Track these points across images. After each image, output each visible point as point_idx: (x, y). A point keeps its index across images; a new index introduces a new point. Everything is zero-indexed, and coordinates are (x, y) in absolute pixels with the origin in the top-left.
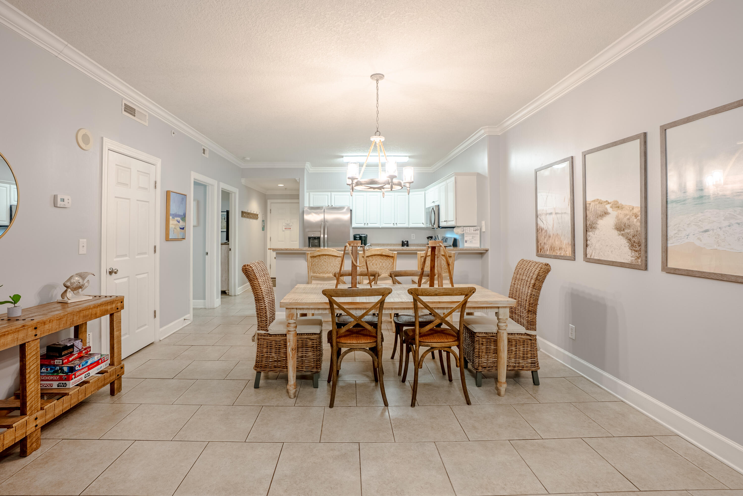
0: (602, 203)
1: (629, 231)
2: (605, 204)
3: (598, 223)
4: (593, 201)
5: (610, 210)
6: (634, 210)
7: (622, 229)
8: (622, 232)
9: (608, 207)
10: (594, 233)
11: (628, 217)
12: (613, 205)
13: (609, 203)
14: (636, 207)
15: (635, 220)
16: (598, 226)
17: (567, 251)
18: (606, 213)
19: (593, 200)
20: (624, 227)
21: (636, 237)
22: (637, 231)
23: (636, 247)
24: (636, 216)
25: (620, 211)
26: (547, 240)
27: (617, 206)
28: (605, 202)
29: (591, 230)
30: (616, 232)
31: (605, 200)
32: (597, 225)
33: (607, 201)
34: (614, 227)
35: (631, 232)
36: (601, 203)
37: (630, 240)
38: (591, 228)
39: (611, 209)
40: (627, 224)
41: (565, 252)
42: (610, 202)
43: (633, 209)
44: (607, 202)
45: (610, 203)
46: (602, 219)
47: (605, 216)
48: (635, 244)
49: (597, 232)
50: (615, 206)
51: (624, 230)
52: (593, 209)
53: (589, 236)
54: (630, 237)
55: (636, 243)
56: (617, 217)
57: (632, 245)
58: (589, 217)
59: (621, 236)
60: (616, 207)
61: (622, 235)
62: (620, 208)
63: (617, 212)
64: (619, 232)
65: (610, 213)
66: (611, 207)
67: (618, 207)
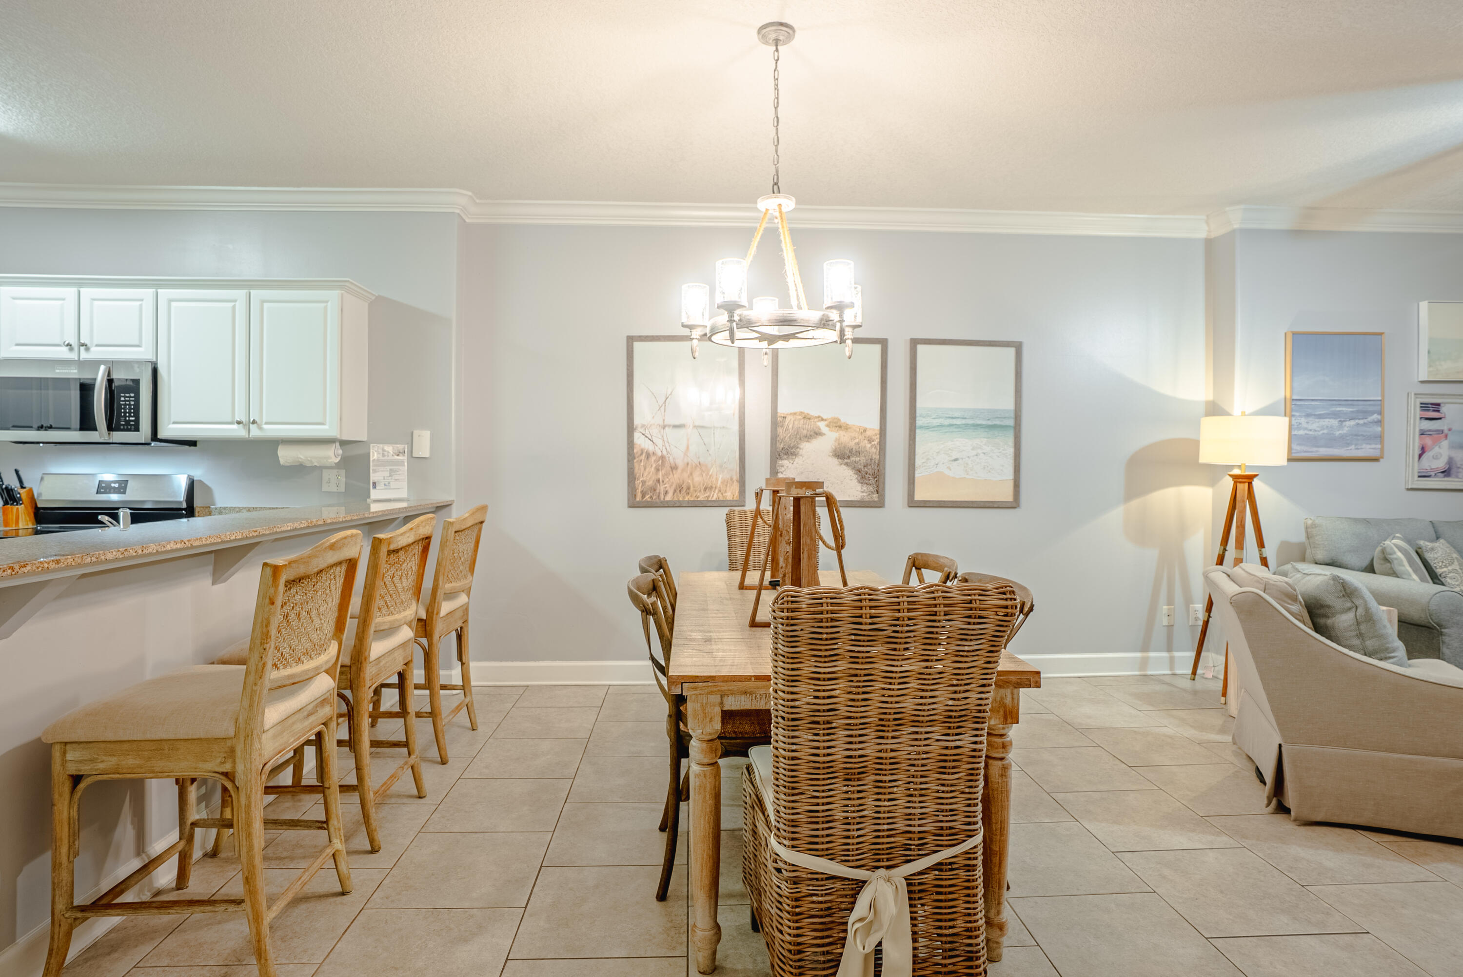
0: (809, 419)
1: (859, 459)
2: (815, 420)
3: (801, 447)
4: (791, 414)
5: (824, 429)
6: (867, 432)
7: (846, 457)
8: (846, 461)
9: (822, 425)
10: (792, 462)
11: (857, 440)
12: (830, 422)
13: (823, 420)
14: (870, 429)
15: (869, 445)
16: (801, 452)
17: (725, 492)
18: (818, 434)
19: (792, 412)
20: (850, 454)
21: (870, 467)
22: (871, 459)
23: (869, 480)
24: (870, 440)
25: (842, 433)
26: (666, 475)
27: (837, 425)
28: (816, 417)
29: (785, 457)
30: (836, 461)
31: (817, 415)
32: (798, 450)
33: (819, 417)
34: (831, 454)
35: (862, 460)
36: (807, 417)
37: (859, 470)
38: (787, 454)
39: (827, 429)
40: (854, 450)
41: (722, 494)
42: (825, 417)
43: (865, 431)
44: (820, 418)
45: (826, 420)
46: (809, 442)
47: (816, 438)
48: (867, 476)
49: (798, 460)
50: (834, 425)
51: (849, 457)
52: (791, 426)
53: (782, 466)
54: (860, 467)
55: (870, 474)
56: (838, 440)
57: (863, 478)
58: (782, 437)
59: (844, 466)
60: (836, 427)
61: (847, 464)
62: (843, 428)
63: (838, 433)
64: (840, 460)
65: (824, 434)
66: (828, 426)
67: (840, 427)
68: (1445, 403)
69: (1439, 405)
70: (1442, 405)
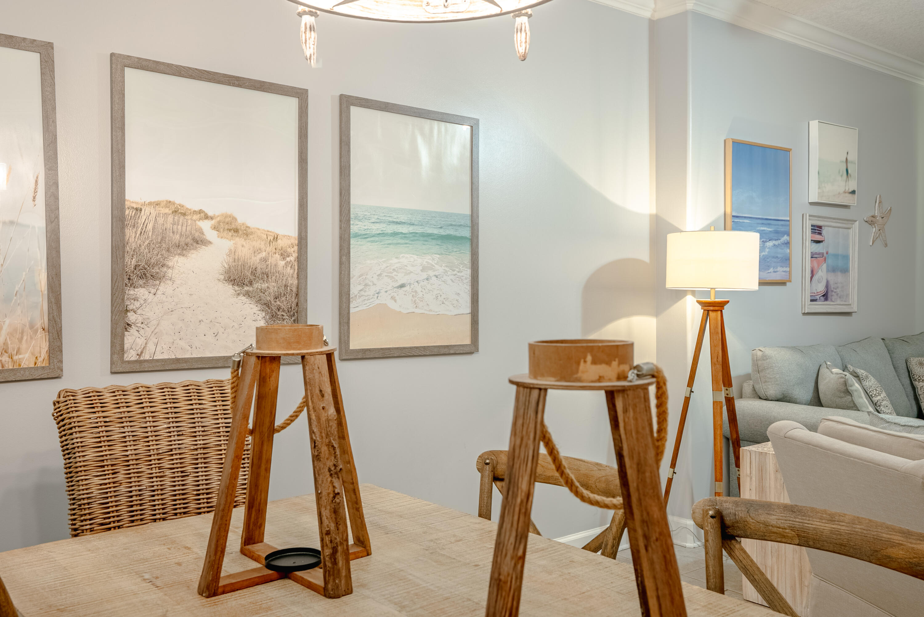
0: (184, 214)
1: (267, 285)
2: (195, 217)
3: (170, 264)
4: (150, 204)
5: (210, 234)
6: (279, 241)
7: (246, 282)
8: (246, 288)
9: (206, 226)
10: (153, 291)
11: (264, 254)
12: (219, 222)
13: (207, 217)
14: (284, 236)
15: (282, 263)
17: (18, 352)
18: (199, 241)
19: (153, 200)
20: (252, 278)
21: (284, 299)
22: (286, 286)
23: (284, 320)
24: (284, 255)
25: (240, 241)
27: (231, 227)
28: (195, 212)
29: (141, 282)
30: (229, 289)
31: (197, 209)
32: (165, 269)
33: (200, 212)
34: (222, 277)
35: (271, 287)
36: (179, 212)
37: (267, 305)
38: (143, 276)
39: (215, 233)
40: (259, 270)
41: (11, 357)
42: (210, 214)
43: (276, 238)
44: (202, 215)
45: (212, 218)
46: (183, 255)
47: (195, 249)
48: (280, 313)
49: (165, 288)
50: (227, 227)
51: (251, 283)
52: (150, 227)
53: (136, 299)
54: (268, 298)
55: (283, 311)
56: (232, 252)
58: (134, 246)
59: (244, 298)
60: (230, 230)
61: (248, 294)
62: (240, 232)
63: (232, 242)
64: (236, 288)
65: (210, 243)
66: (215, 228)
67: (236, 231)
68: (825, 226)
69: (820, 227)
70: (823, 228)
